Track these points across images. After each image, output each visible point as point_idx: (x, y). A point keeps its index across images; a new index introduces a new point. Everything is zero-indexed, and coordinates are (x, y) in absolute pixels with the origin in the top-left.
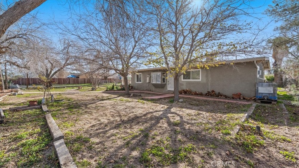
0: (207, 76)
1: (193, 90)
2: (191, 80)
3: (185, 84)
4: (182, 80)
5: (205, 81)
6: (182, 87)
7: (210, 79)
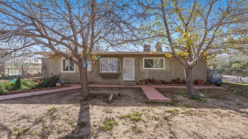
0: (170, 65)
1: (157, 78)
2: (154, 68)
3: (147, 73)
4: (144, 68)
5: (168, 69)
6: (143, 76)
7: (173, 68)
